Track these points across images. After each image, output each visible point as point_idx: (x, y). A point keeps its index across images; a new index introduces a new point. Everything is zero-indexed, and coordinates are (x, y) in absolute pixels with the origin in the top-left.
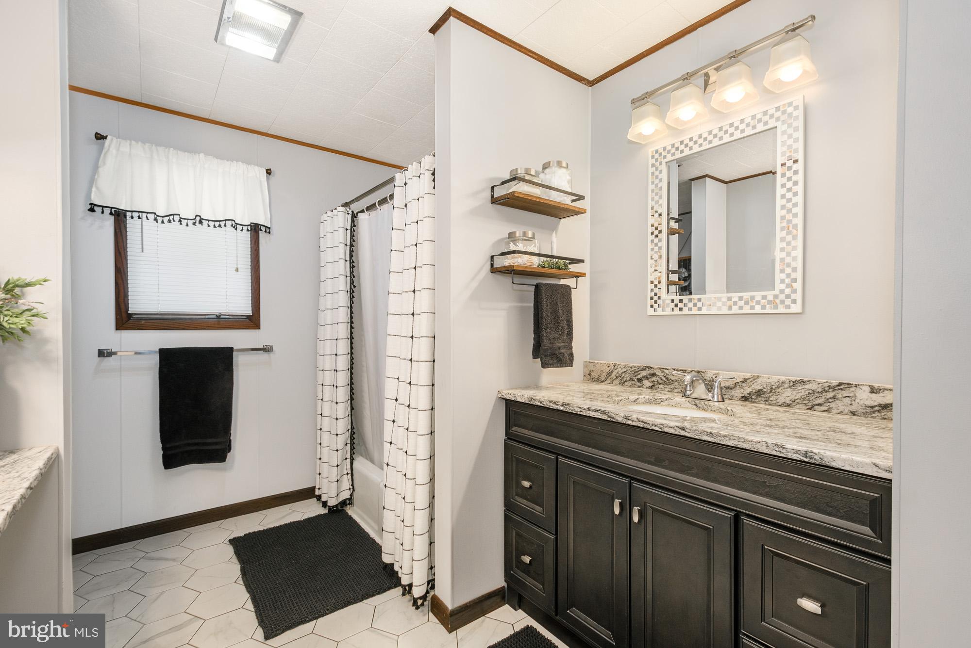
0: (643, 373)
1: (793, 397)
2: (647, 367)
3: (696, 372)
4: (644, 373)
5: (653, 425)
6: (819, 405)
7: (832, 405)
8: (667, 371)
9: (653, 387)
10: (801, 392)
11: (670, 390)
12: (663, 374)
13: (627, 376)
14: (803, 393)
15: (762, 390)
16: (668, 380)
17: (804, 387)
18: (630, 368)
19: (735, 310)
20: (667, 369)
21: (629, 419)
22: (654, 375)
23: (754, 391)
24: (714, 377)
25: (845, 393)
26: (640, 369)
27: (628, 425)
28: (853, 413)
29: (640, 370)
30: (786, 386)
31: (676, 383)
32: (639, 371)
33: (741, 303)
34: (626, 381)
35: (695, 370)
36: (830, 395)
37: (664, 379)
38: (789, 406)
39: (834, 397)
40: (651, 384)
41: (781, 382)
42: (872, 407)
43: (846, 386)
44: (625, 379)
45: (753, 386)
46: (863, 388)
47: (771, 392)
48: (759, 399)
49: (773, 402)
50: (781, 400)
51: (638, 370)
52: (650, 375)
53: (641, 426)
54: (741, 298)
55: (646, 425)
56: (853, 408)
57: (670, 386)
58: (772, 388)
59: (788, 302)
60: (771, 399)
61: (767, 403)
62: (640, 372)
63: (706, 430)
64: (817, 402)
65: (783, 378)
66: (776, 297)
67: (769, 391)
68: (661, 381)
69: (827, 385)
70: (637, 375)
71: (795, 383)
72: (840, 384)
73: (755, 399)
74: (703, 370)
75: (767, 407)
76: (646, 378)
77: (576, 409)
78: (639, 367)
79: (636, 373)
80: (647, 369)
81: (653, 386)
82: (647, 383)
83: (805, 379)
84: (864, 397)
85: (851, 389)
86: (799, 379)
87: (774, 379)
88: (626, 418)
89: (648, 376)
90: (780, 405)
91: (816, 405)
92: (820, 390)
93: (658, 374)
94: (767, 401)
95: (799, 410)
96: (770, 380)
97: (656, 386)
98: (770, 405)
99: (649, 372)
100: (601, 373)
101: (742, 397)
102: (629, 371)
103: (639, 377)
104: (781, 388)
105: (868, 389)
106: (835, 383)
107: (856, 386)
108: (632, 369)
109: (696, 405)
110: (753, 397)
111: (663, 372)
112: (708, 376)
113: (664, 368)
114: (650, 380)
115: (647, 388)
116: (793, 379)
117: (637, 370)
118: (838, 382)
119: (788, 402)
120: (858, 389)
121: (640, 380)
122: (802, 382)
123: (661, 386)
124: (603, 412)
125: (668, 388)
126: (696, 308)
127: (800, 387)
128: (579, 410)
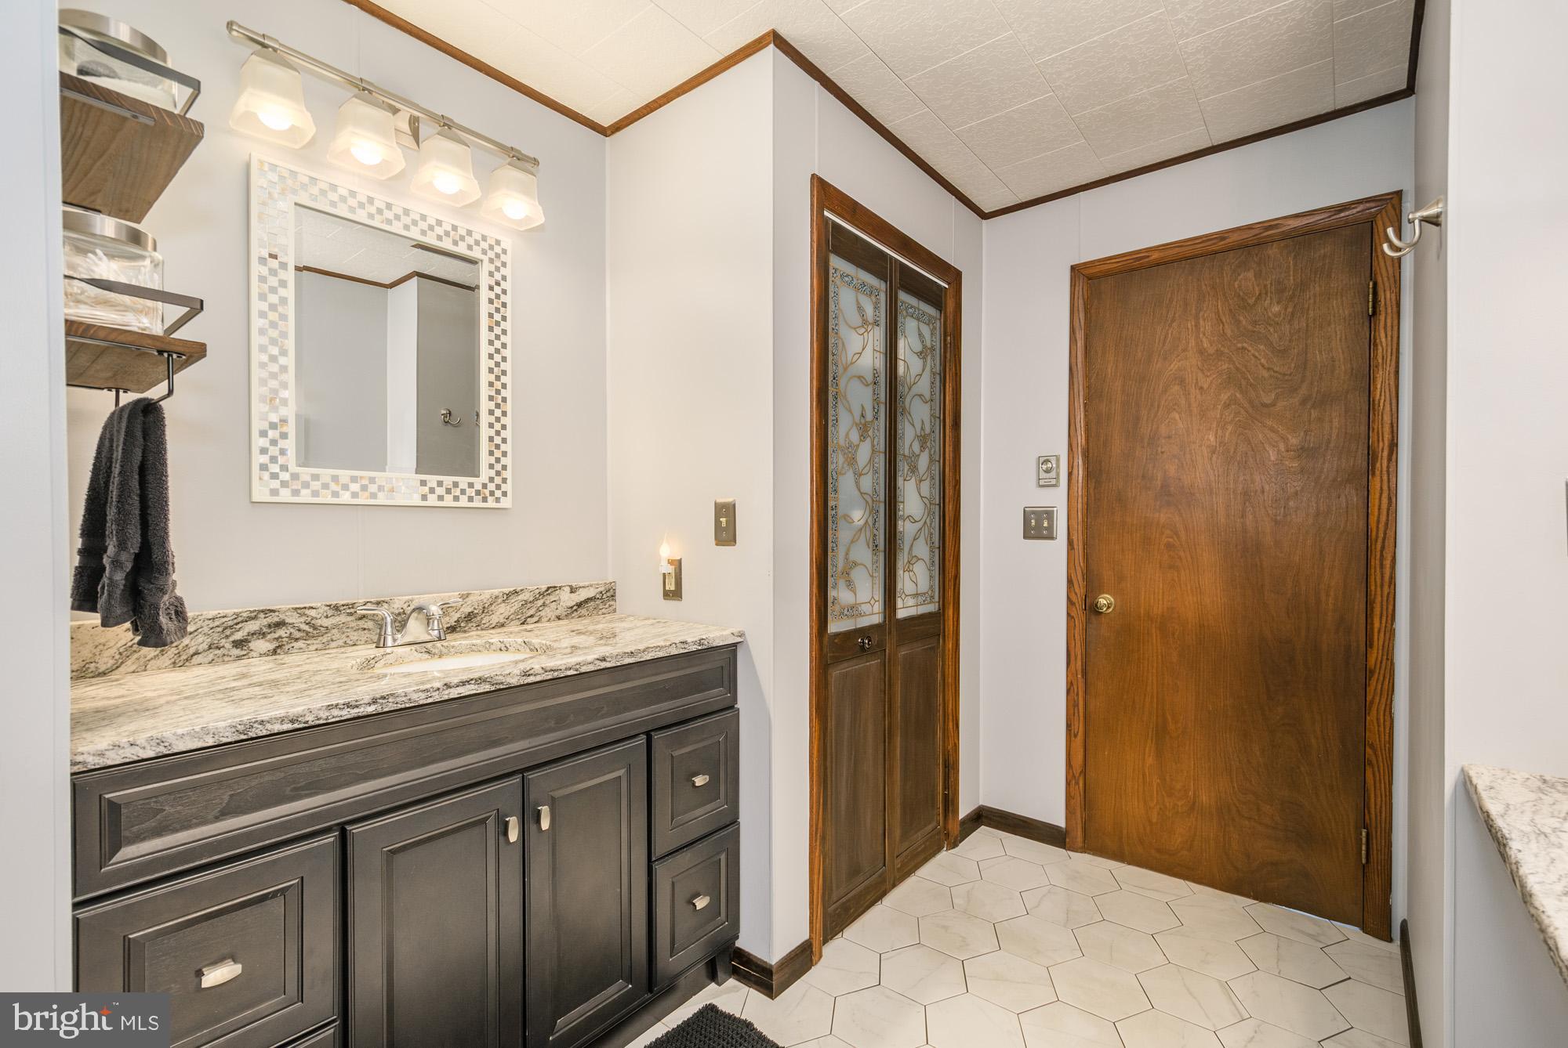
0: (251, 627)
1: (507, 614)
2: (262, 611)
3: (374, 604)
4: (253, 626)
5: (566, 669)
6: (532, 616)
7: (542, 613)
8: (313, 613)
9: (279, 651)
10: (515, 603)
11: (320, 646)
12: (303, 619)
13: (201, 640)
14: (517, 606)
15: (472, 612)
16: (315, 628)
17: (517, 599)
18: (207, 622)
19: (432, 500)
20: (312, 608)
21: (529, 675)
22: (280, 624)
23: (463, 616)
24: (405, 606)
25: (552, 598)
26: (240, 619)
27: (528, 684)
28: (559, 618)
29: (242, 622)
30: (500, 600)
31: (335, 631)
32: (237, 624)
33: (440, 491)
34: (196, 653)
35: (372, 600)
36: (540, 603)
37: (307, 628)
38: (503, 625)
39: (544, 605)
40: (271, 646)
41: (494, 597)
42: (572, 607)
43: (553, 589)
44: (192, 651)
45: (461, 610)
46: (565, 589)
47: (483, 612)
48: (470, 625)
49: (486, 626)
50: (495, 619)
51: (235, 621)
52: (269, 626)
53: (550, 677)
54: (440, 484)
55: (556, 674)
56: (558, 613)
57: (320, 638)
58: (484, 608)
59: (498, 493)
60: (483, 622)
61: (479, 628)
62: (240, 626)
63: (626, 651)
64: (529, 614)
65: (496, 592)
66: (485, 486)
67: (481, 611)
68: (298, 635)
69: (537, 591)
70: (232, 634)
71: (508, 595)
72: (548, 588)
73: (465, 627)
74: (387, 599)
75: (479, 633)
76: (261, 634)
77: (415, 696)
78: (238, 615)
79: (228, 628)
80: (262, 615)
81: (279, 647)
82: (261, 645)
83: (519, 589)
84: (567, 599)
85: (557, 592)
86: (512, 589)
87: (486, 595)
88: (526, 674)
89: (265, 630)
90: (493, 628)
91: (529, 617)
92: (531, 599)
93: (291, 621)
94: (478, 626)
95: (514, 627)
96: (482, 597)
97: (287, 647)
98: (482, 629)
99: (265, 622)
100: (97, 651)
101: (448, 628)
102: (206, 629)
103: (238, 636)
104: (494, 604)
105: (568, 589)
106: (544, 587)
107: (560, 588)
108: (217, 623)
109: (428, 652)
110: (462, 625)
111: (301, 615)
112: (396, 606)
113: (305, 608)
114: (269, 637)
115: (261, 655)
116: (506, 590)
117: (230, 623)
118: (547, 586)
119: (502, 621)
120: (562, 591)
121: (238, 644)
122: (516, 592)
123: (300, 644)
124: (480, 680)
125: (316, 643)
126: (367, 494)
127: (513, 599)
128: (423, 695)
